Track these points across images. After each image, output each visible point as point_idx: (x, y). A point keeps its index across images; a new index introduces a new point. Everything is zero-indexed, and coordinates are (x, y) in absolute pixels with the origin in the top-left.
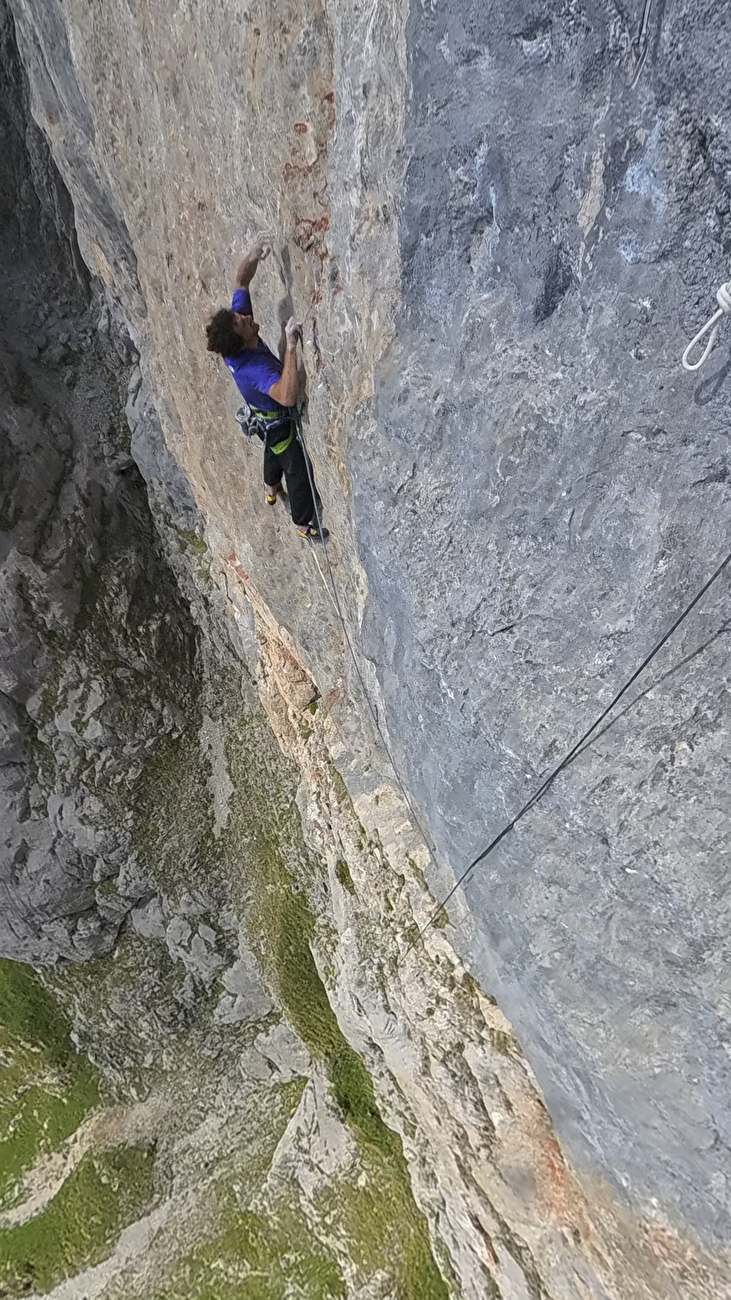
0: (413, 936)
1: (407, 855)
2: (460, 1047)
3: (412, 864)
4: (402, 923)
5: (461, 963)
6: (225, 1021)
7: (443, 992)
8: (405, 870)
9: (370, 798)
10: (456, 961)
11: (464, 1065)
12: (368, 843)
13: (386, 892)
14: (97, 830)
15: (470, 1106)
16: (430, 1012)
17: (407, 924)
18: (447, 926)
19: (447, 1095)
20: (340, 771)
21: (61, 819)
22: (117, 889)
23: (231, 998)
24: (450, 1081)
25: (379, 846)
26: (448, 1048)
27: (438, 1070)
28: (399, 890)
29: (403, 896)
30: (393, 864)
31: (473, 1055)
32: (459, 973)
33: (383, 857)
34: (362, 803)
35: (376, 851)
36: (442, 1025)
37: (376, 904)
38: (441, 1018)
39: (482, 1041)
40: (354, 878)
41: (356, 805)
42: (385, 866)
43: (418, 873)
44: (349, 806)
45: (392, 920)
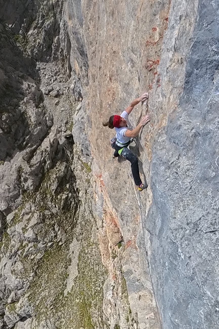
9: (137, 296)
20: (126, 278)
41: (129, 297)
44: (126, 297)
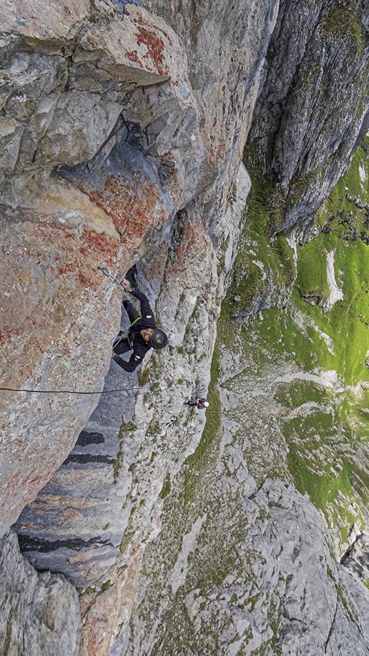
6: (237, 424)
14: (260, 553)
21: (274, 568)
22: (259, 511)
23: (232, 431)
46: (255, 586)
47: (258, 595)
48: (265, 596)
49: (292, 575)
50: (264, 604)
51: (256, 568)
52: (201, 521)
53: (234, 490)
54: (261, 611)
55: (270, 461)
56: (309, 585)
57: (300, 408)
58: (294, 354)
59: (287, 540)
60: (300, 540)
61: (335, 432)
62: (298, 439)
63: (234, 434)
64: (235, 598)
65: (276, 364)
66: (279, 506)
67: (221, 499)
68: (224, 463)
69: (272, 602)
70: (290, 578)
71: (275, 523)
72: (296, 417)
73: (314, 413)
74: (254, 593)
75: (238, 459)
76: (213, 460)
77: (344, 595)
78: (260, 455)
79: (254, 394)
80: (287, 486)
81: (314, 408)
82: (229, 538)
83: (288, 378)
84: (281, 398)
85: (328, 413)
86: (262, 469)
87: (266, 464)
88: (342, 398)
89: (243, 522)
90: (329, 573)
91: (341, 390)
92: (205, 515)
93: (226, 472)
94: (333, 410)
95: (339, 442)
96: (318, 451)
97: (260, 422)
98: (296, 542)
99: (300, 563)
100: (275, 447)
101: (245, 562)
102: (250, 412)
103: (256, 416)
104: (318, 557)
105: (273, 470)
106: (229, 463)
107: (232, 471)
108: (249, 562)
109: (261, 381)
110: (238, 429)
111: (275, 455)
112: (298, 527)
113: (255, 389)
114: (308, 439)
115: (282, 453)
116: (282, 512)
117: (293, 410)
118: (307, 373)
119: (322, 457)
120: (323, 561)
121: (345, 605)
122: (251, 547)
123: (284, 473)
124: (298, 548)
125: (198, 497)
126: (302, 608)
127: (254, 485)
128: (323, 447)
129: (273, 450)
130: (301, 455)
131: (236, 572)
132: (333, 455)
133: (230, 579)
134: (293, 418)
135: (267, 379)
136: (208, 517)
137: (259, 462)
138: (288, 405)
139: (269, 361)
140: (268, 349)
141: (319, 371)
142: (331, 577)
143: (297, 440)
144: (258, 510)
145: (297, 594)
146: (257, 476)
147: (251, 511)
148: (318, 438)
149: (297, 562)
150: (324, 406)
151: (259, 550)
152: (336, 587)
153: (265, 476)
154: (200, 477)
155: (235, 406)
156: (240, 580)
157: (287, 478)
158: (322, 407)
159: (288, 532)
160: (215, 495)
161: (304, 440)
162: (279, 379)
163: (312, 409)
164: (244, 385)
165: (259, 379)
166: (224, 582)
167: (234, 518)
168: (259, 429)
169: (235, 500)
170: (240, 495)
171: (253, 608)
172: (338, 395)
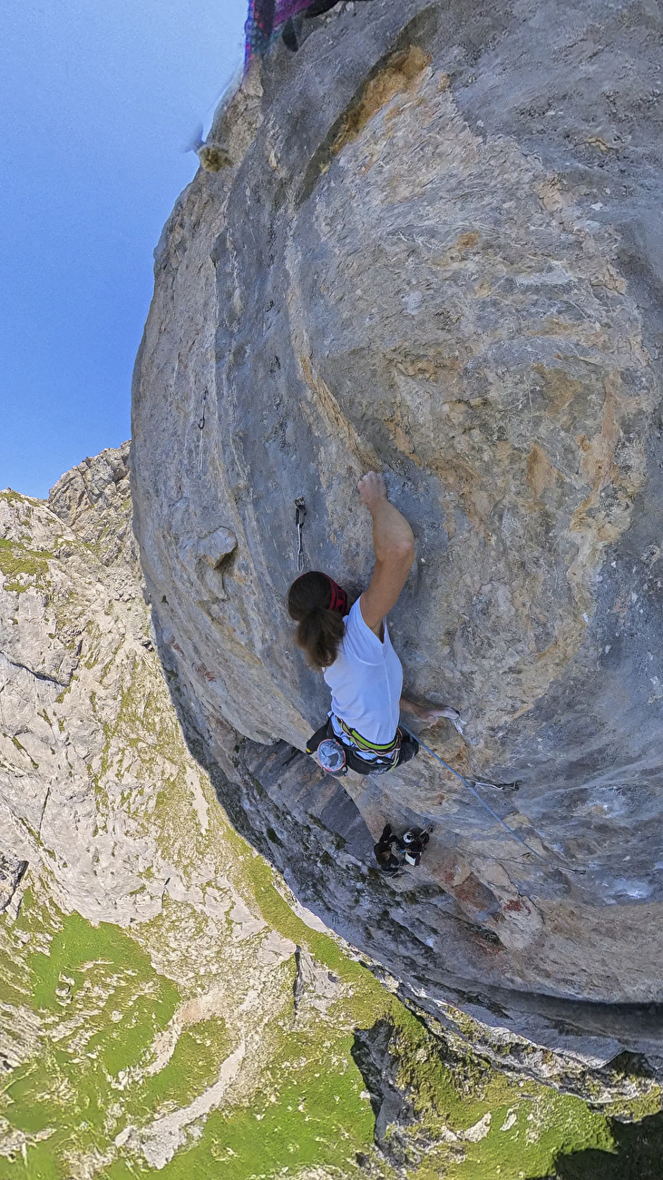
0: (327, 859)
1: (306, 813)
2: (386, 913)
3: (312, 816)
4: (317, 855)
5: (364, 863)
6: (239, 939)
7: (359, 885)
8: (309, 822)
10: (360, 864)
11: (393, 922)
12: (281, 814)
13: (302, 840)
14: (135, 839)
15: (410, 945)
16: (357, 901)
17: (321, 854)
18: (346, 845)
19: (392, 946)
21: (115, 833)
22: (153, 874)
23: (239, 926)
24: (389, 937)
25: (289, 813)
26: (378, 918)
27: (378, 934)
28: (309, 835)
29: (312, 838)
30: (299, 819)
31: (397, 914)
32: (365, 870)
33: (293, 819)
34: (273, 793)
35: (288, 817)
36: (368, 906)
37: (298, 848)
38: (366, 904)
39: (398, 904)
40: (279, 836)
42: (296, 823)
43: (317, 821)
45: (311, 855)
46: (127, 810)
47: (122, 805)
48: (115, 808)
49: (94, 836)
50: (114, 802)
51: (133, 825)
52: (205, 825)
53: (194, 874)
54: (115, 796)
55: (170, 934)
56: (74, 835)
57: (174, 1041)
58: (259, 1117)
59: (112, 864)
60: (95, 872)
61: (89, 1048)
62: (146, 991)
63: (234, 924)
64: (141, 793)
65: (267, 1068)
66: (132, 894)
67: (201, 857)
68: (221, 889)
69: (107, 807)
70: (96, 832)
71: (130, 874)
72: (170, 1023)
73: (145, 1053)
74: (126, 805)
75: (211, 906)
76: (237, 883)
77: (32, 838)
78: (187, 931)
79: (253, 994)
80: (132, 920)
81: (151, 1062)
82: (171, 832)
83: (229, 1069)
84: (213, 1027)
85: (121, 1074)
86: (174, 918)
87: (173, 927)
88: (110, 1123)
89: (166, 855)
90: (52, 854)
91: (120, 1140)
92: (204, 833)
93: (213, 883)
94: (117, 1086)
95: (74, 1035)
96: (105, 996)
97: (214, 969)
98: (98, 869)
99: (88, 851)
100: (173, 957)
101: (145, 824)
102: (237, 969)
103: (225, 970)
104: (69, 865)
105: (159, 927)
106: (217, 894)
107: (209, 890)
108: (142, 825)
109: (261, 1020)
110: (234, 935)
111: (168, 946)
112: (102, 884)
113: (258, 1001)
114: (131, 1003)
115: (160, 956)
116: (128, 889)
117: (183, 1029)
118: (207, 1110)
119: (97, 991)
120: (62, 863)
121: (30, 830)
122: (146, 838)
123: (143, 934)
124: (95, 863)
125: (223, 841)
126: (76, 813)
127: (172, 895)
128: (98, 1008)
129: (174, 950)
130: (129, 972)
131: (150, 812)
132: (78, 1006)
133: (152, 803)
134: (174, 1017)
135: (257, 1032)
136: (201, 834)
137: (183, 922)
138: (195, 1028)
139: (280, 1058)
140: (302, 1073)
141: (189, 1137)
142: (49, 851)
143: (147, 989)
144: (156, 874)
145: (83, 822)
146: (174, 906)
147: (164, 868)
148: (116, 1017)
149: (92, 849)
150: (137, 1079)
151: (138, 840)
152: (42, 844)
153: (165, 913)
154: (236, 857)
155: (260, 953)
156: (143, 807)
157: (137, 930)
158: (138, 1073)
159: (112, 873)
160: (208, 856)
161: (134, 998)
162: (240, 1053)
163: (154, 1057)
164: (274, 990)
165: (266, 1021)
166: (155, 799)
167: (176, 851)
168: (208, 959)
169: (186, 867)
170: (183, 876)
171: (122, 794)
172: (121, 1121)
